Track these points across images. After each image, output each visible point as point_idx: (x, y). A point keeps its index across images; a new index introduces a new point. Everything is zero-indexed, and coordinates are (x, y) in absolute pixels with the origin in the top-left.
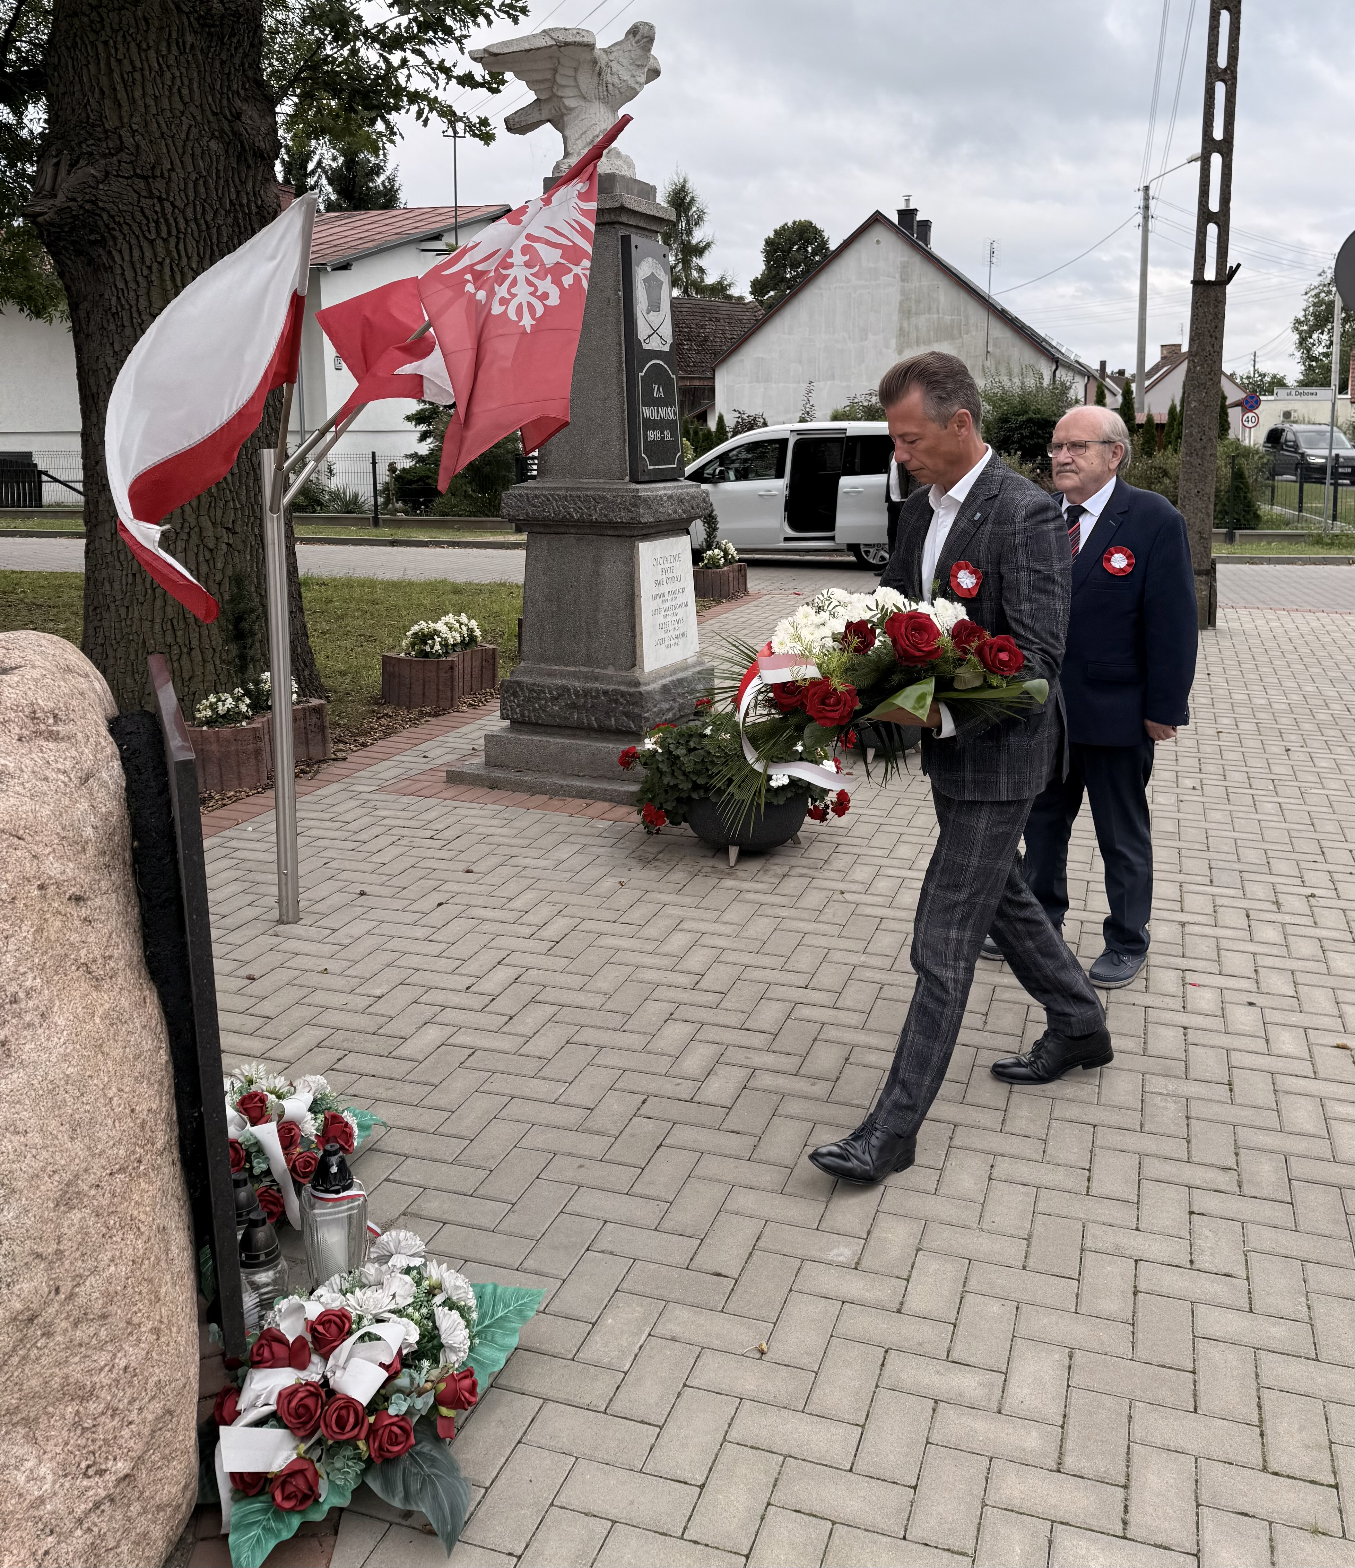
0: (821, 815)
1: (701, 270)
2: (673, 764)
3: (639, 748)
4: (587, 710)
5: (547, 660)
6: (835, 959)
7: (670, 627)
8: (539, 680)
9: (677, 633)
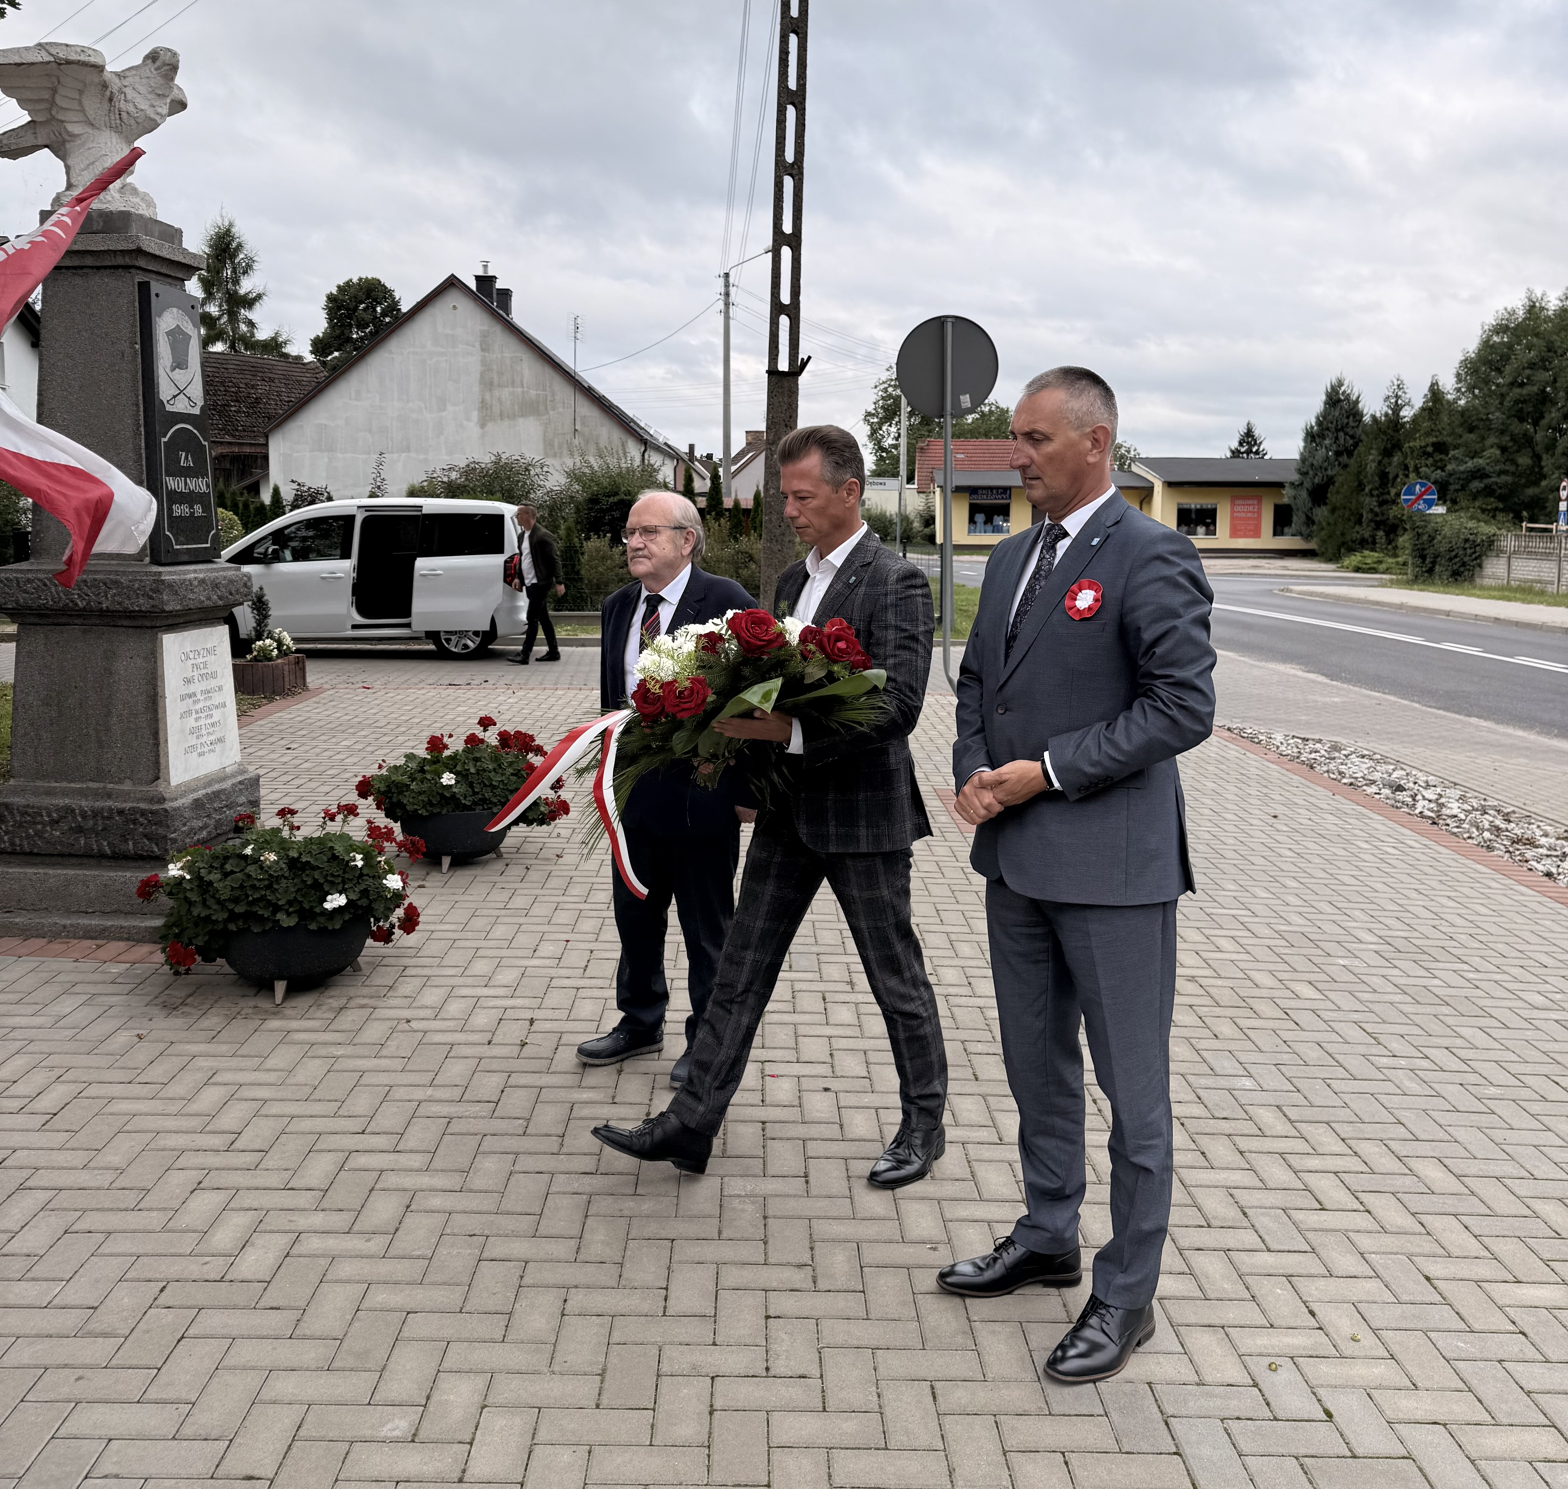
0: (385, 936)
1: (251, 324)
2: (205, 892)
3: (162, 876)
4: (97, 834)
5: (44, 777)
6: (397, 1097)
7: (204, 732)
8: (33, 800)
9: (212, 738)
